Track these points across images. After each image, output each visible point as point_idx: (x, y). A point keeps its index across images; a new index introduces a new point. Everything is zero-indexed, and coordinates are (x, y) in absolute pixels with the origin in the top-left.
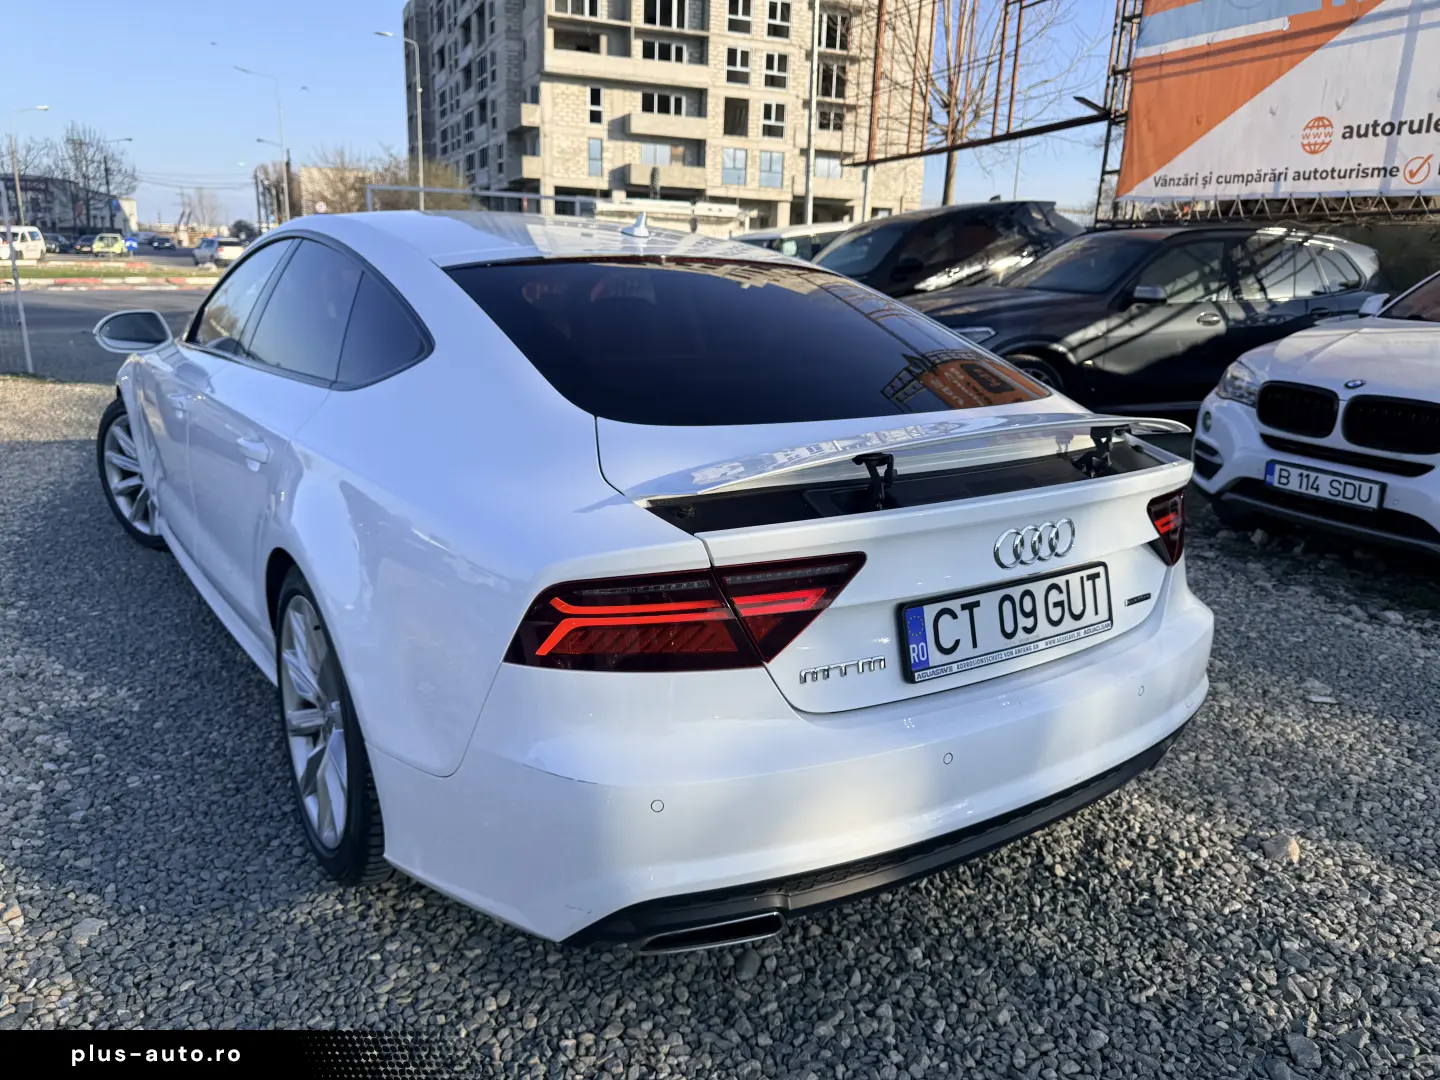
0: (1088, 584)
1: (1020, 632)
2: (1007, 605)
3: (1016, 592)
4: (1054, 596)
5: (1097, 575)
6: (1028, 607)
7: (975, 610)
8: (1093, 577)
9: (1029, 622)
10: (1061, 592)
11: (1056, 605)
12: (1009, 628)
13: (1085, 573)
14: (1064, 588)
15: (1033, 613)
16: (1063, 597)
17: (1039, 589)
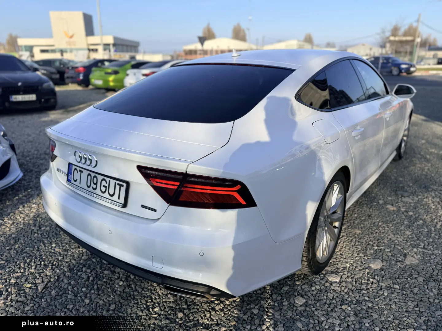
0: (118, 187)
1: (91, 187)
2: (89, 177)
3: (93, 175)
4: (104, 183)
5: (123, 186)
6: (95, 181)
7: (82, 173)
8: (121, 186)
9: (95, 187)
10: (106, 183)
11: (104, 186)
12: (89, 185)
13: (117, 182)
14: (108, 182)
15: (96, 184)
16: (107, 185)
17: (100, 178)
